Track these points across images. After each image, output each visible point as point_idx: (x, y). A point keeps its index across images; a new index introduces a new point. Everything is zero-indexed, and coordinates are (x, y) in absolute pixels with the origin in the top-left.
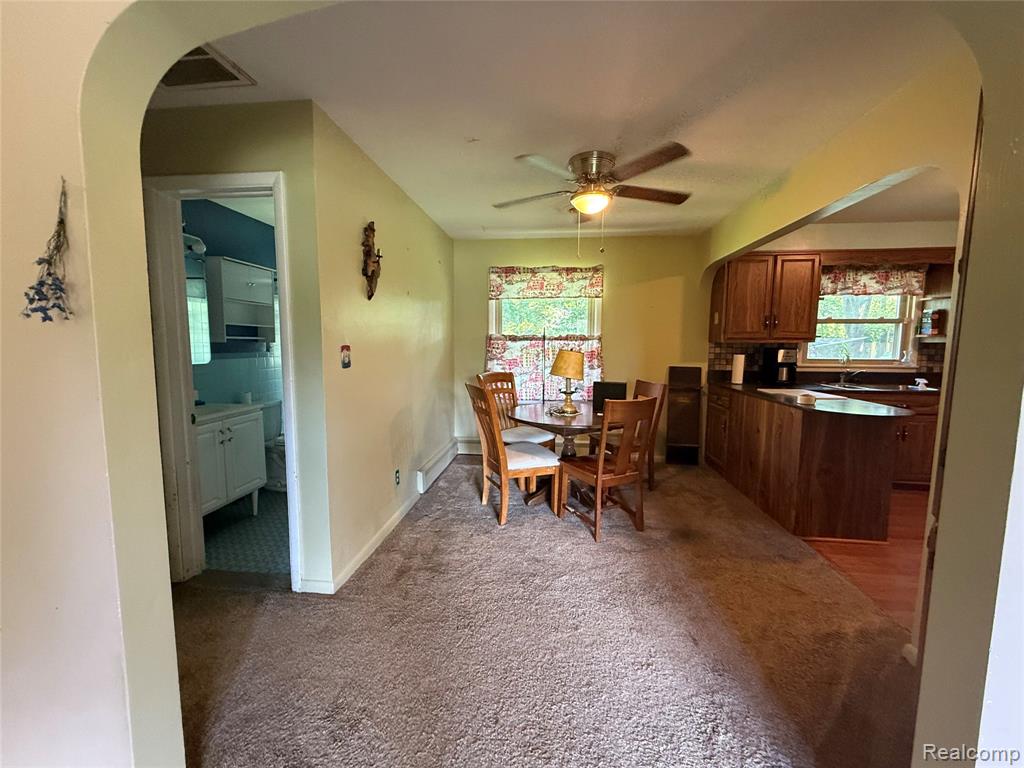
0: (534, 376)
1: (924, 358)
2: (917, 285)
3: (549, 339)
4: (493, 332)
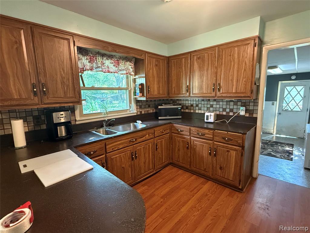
1: (138, 108)
2: (131, 70)
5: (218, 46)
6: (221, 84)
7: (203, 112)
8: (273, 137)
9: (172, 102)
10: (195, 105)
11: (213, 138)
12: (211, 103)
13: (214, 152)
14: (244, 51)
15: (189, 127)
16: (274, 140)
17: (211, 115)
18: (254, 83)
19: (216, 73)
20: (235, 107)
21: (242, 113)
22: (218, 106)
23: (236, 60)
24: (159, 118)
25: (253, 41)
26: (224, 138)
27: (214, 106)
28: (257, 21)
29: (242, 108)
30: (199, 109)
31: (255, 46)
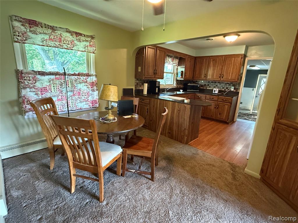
0: (60, 97)
1: (177, 84)
2: (177, 63)
3: (68, 75)
4: (20, 68)
5: (225, 56)
6: (224, 74)
7: (211, 89)
8: (250, 112)
9: (192, 82)
10: (207, 85)
11: (218, 100)
12: (217, 84)
13: (217, 107)
14: (237, 60)
15: (205, 95)
16: (251, 113)
17: (216, 90)
18: (239, 75)
19: (222, 69)
20: (229, 86)
21: (232, 90)
22: (220, 86)
23: (233, 64)
24: (188, 90)
25: (241, 56)
26: (223, 100)
27: (218, 86)
28: (244, 47)
29: (232, 87)
30: (209, 87)
31: (242, 58)
